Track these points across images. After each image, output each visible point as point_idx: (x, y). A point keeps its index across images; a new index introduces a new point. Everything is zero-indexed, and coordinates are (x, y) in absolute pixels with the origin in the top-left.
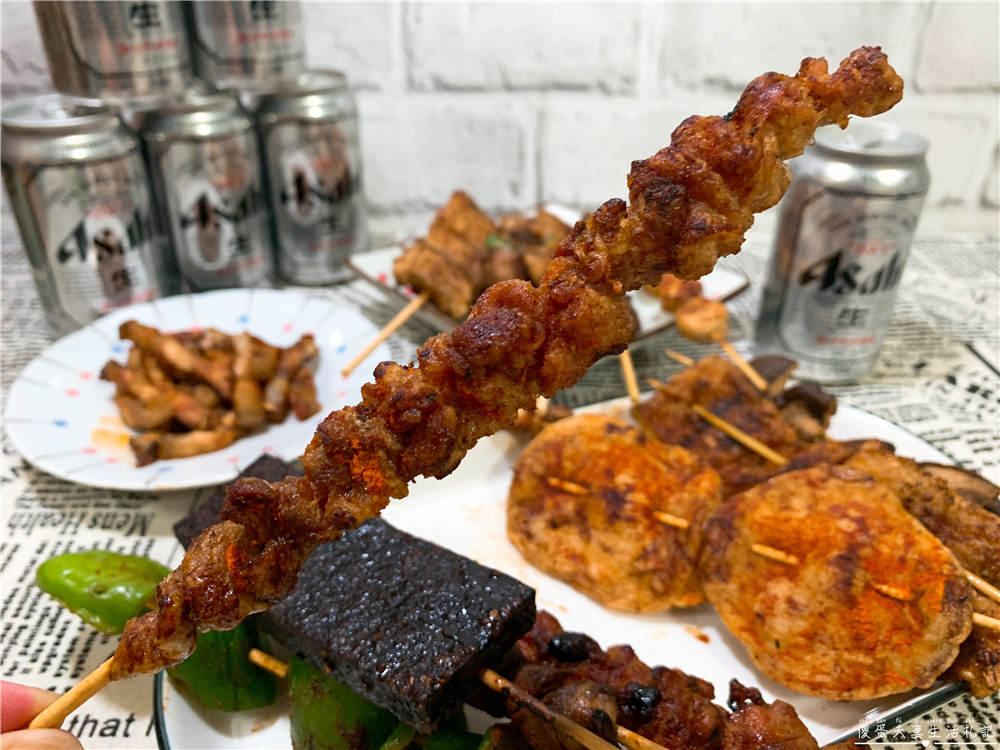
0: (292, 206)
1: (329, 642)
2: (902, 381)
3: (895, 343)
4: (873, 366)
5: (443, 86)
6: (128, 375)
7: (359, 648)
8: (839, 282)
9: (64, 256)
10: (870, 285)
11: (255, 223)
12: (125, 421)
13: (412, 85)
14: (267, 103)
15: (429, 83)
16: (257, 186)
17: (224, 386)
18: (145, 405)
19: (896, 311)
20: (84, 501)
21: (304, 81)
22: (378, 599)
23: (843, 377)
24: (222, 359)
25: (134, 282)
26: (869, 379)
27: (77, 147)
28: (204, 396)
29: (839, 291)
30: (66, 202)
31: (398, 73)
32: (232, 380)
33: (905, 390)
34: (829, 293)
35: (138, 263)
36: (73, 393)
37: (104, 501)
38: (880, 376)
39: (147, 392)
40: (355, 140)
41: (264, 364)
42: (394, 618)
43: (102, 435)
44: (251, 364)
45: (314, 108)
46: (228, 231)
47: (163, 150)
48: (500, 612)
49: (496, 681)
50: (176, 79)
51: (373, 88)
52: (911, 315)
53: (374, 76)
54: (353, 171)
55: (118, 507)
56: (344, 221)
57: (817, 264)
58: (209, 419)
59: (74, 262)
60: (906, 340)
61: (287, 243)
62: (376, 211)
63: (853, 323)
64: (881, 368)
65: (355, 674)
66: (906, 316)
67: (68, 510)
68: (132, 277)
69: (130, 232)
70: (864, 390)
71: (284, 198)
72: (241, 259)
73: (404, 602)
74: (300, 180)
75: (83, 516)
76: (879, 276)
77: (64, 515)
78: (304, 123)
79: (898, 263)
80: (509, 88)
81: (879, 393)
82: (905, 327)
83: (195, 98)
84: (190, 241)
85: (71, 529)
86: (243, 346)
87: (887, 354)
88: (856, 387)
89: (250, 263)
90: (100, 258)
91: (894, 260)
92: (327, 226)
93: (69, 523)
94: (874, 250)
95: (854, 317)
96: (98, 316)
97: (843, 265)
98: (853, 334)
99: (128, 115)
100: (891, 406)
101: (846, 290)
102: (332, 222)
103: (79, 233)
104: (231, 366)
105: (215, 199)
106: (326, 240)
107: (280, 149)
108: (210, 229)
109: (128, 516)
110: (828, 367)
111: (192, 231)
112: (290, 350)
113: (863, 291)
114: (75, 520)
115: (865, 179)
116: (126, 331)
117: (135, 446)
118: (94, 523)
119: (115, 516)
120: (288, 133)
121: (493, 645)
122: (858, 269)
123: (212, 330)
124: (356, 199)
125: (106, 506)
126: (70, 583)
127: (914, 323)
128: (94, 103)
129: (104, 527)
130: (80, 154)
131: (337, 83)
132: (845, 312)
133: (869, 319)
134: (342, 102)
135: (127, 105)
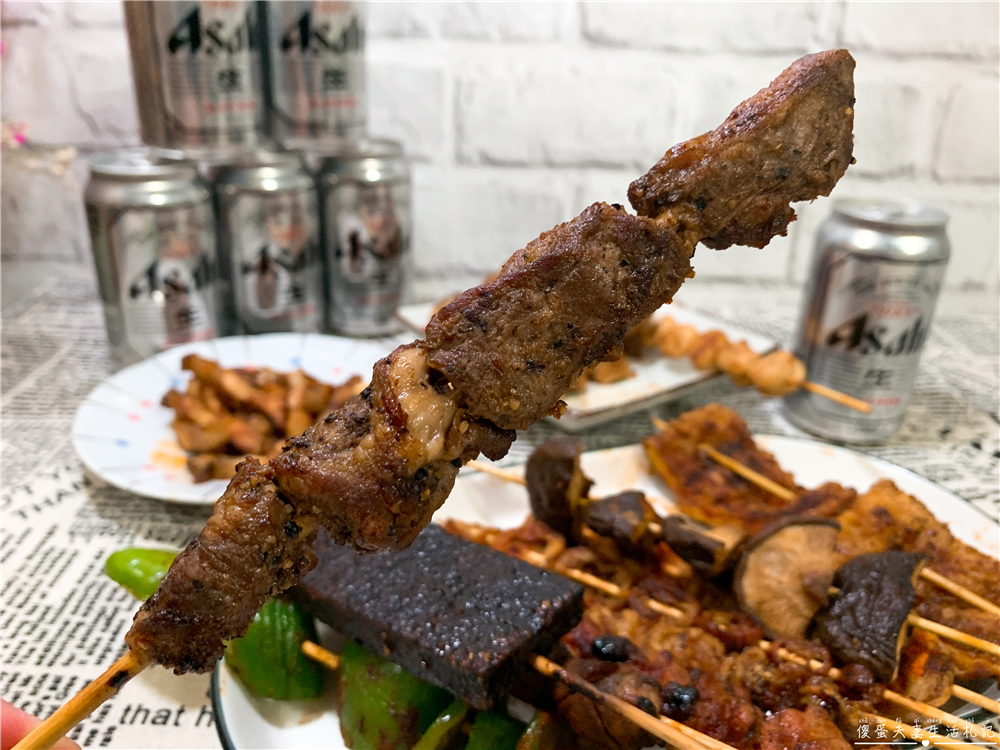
0: (346, 262)
1: (390, 625)
2: (929, 444)
3: (921, 410)
4: (899, 428)
5: (489, 161)
6: (188, 403)
7: (419, 629)
8: (865, 343)
9: (135, 292)
10: (895, 346)
11: (310, 275)
12: (181, 445)
13: (461, 159)
14: (330, 164)
15: (476, 158)
16: (316, 241)
17: (278, 415)
18: (204, 429)
19: (921, 382)
20: (141, 514)
21: (364, 146)
22: (435, 590)
23: (870, 437)
24: (278, 392)
25: (195, 322)
26: (894, 441)
27: (157, 194)
28: (258, 425)
29: (865, 352)
30: (142, 242)
31: (448, 148)
32: (286, 411)
33: (931, 453)
34: (856, 353)
35: (201, 305)
36: (134, 417)
37: (159, 516)
38: (905, 439)
39: (204, 418)
40: (406, 203)
41: (316, 397)
42: (451, 605)
43: (159, 456)
44: (304, 396)
45: (372, 172)
46: (284, 280)
47: (233, 200)
48: (551, 603)
49: (547, 665)
50: (251, 137)
51: (424, 160)
52: (935, 386)
53: (426, 149)
54: (404, 233)
55: (172, 522)
56: (393, 278)
57: (844, 326)
58: (263, 445)
59: (143, 299)
60: (931, 408)
61: (339, 296)
62: (422, 275)
63: (878, 383)
64: (906, 431)
65: (415, 653)
66: (930, 386)
67: (125, 522)
68: (195, 316)
69: (196, 275)
70: (889, 451)
71: (339, 253)
72: (294, 308)
73: (461, 592)
74: (354, 239)
75: (139, 530)
76: (903, 338)
77: (121, 527)
78: (363, 185)
79: (922, 326)
80: (551, 164)
81: (904, 454)
82: (930, 397)
83: (265, 156)
84: (248, 288)
85: (127, 539)
86: (297, 383)
87: (913, 420)
88: (882, 448)
89: (303, 311)
90: (167, 296)
91: (918, 324)
92: (376, 281)
93: (127, 534)
94: (898, 313)
95: (880, 377)
96: (158, 351)
97: (870, 326)
98: (878, 394)
99: (204, 168)
100: (918, 466)
101: (872, 350)
102: (381, 278)
103: (151, 273)
104: (285, 398)
105: (274, 251)
106: (374, 295)
107: (339, 207)
108: (269, 278)
109: (180, 532)
110: (853, 426)
111: (252, 279)
112: (340, 388)
113: (888, 352)
114: (132, 531)
115: (888, 245)
116: (188, 363)
117: (191, 467)
118: (149, 535)
119: (167, 530)
120: (347, 194)
121: (544, 633)
122: (883, 331)
123: (266, 370)
124: (404, 259)
125: (161, 520)
126: (139, 573)
127: (937, 394)
128: (176, 154)
129: (159, 539)
130: (159, 200)
131: (392, 151)
132: (870, 373)
133: (894, 380)
134: (398, 168)
135: (205, 159)
